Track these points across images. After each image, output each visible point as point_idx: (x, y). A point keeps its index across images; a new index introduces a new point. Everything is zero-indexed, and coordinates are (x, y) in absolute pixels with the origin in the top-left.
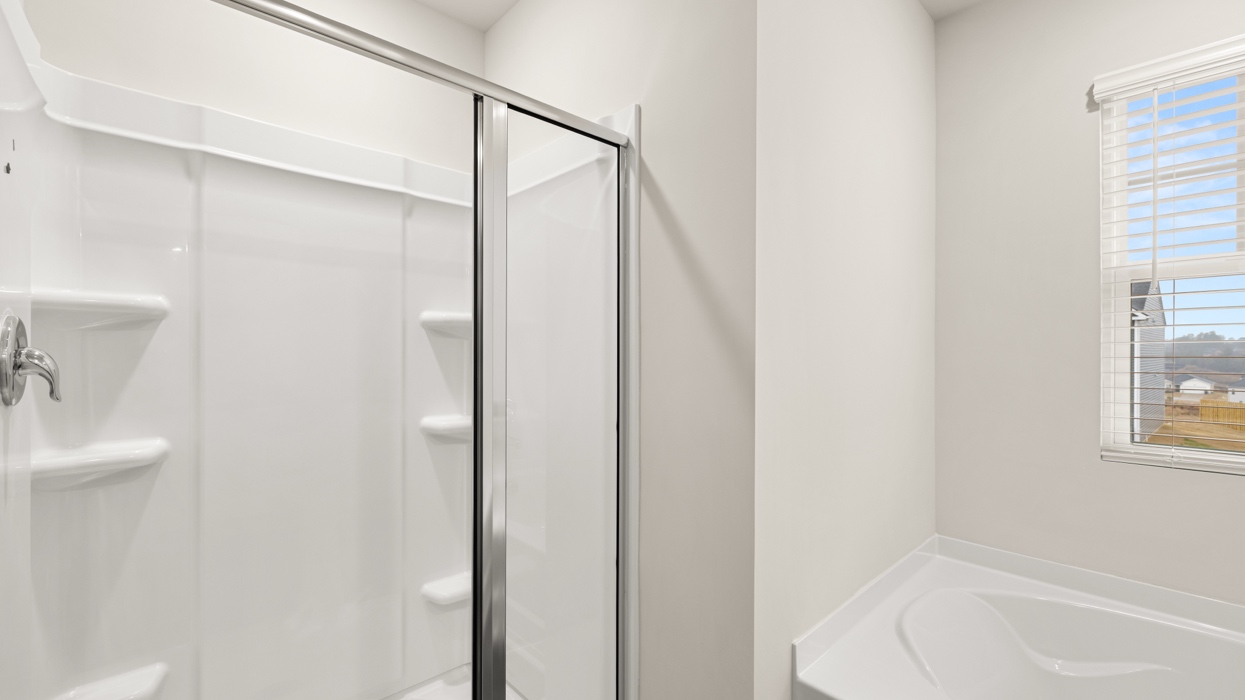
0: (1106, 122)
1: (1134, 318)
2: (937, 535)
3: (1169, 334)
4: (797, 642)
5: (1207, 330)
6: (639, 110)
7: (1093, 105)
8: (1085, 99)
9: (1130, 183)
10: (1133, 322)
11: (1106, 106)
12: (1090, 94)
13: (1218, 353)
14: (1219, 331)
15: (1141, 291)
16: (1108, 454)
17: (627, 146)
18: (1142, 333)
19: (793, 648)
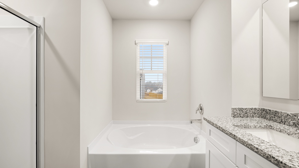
0: (137, 47)
1: (141, 78)
2: (113, 121)
3: (146, 82)
4: (88, 146)
5: (150, 81)
6: (44, 19)
7: (136, 44)
8: (135, 43)
9: (140, 58)
10: (140, 79)
11: (137, 45)
12: (135, 42)
13: (151, 85)
14: (151, 81)
15: (141, 75)
16: (137, 101)
17: (40, 27)
18: (142, 81)
19: (88, 148)
